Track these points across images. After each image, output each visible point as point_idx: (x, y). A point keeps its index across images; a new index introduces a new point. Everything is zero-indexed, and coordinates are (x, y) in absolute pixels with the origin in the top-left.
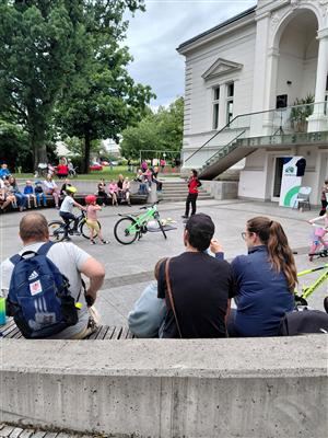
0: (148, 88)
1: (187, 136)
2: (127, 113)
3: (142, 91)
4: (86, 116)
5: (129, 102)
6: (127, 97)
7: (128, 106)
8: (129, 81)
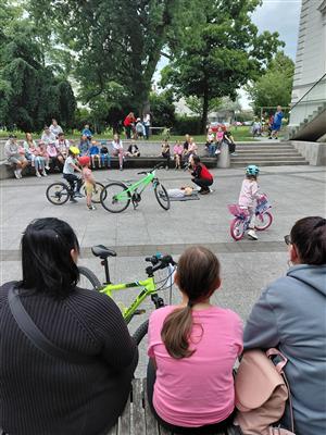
0: (276, 35)
1: (298, 87)
2: (246, 66)
3: (269, 39)
4: (201, 73)
5: (253, 53)
6: (252, 48)
7: (251, 58)
8: (254, 30)
